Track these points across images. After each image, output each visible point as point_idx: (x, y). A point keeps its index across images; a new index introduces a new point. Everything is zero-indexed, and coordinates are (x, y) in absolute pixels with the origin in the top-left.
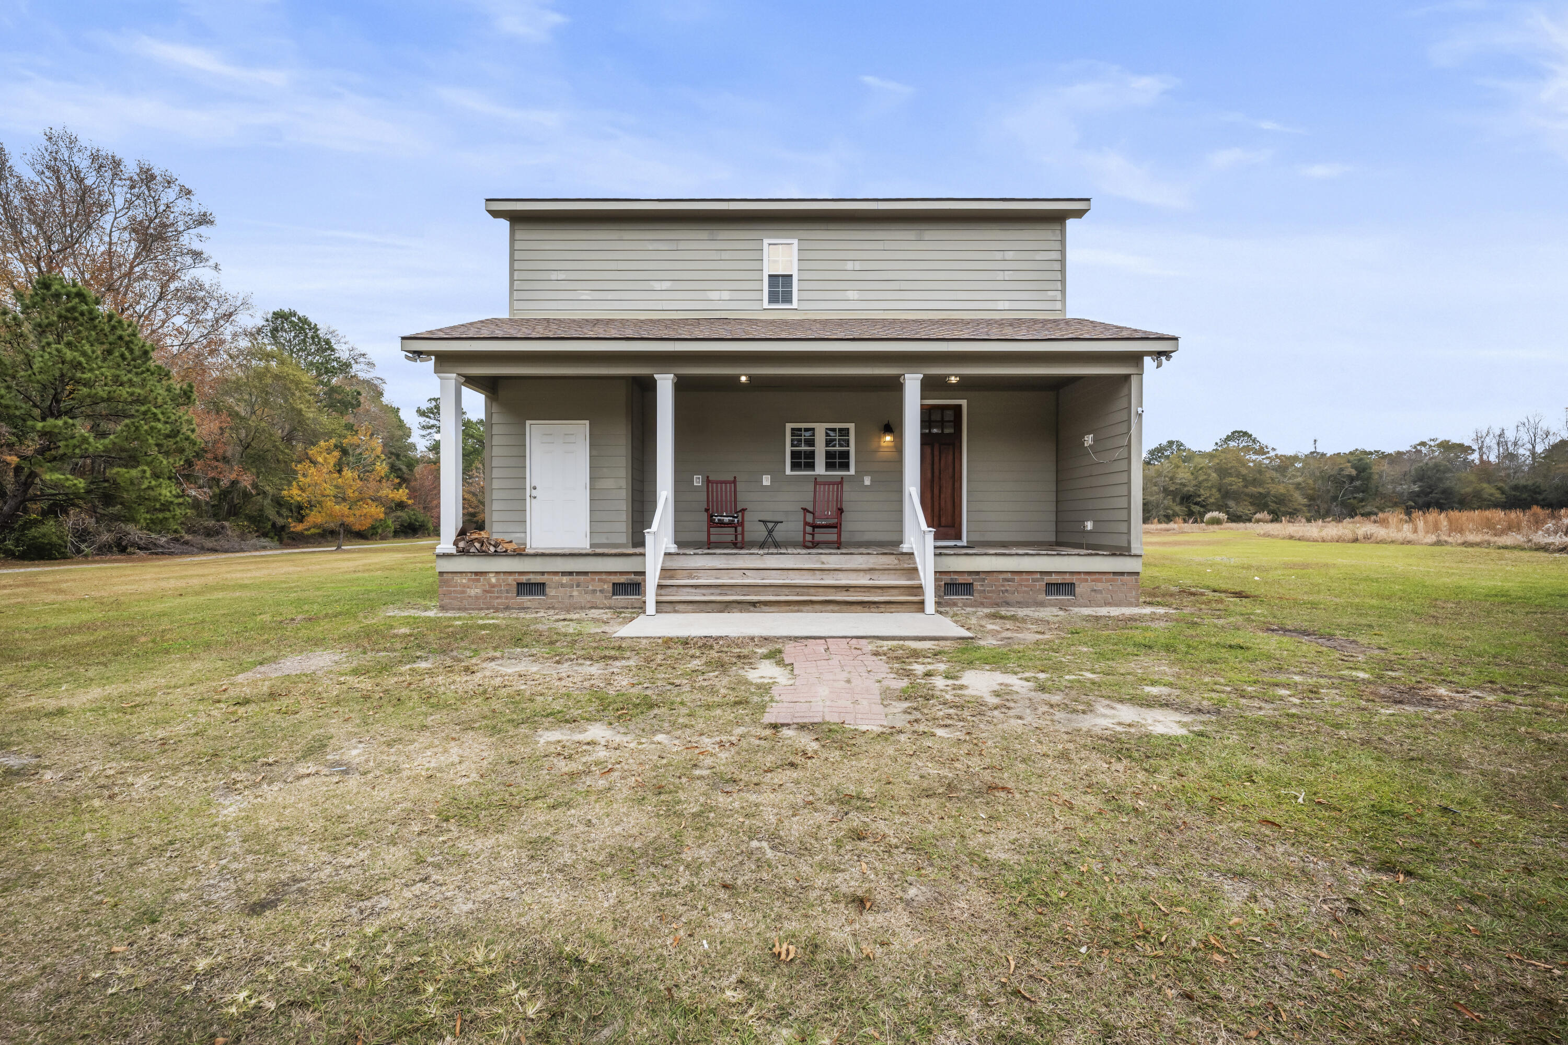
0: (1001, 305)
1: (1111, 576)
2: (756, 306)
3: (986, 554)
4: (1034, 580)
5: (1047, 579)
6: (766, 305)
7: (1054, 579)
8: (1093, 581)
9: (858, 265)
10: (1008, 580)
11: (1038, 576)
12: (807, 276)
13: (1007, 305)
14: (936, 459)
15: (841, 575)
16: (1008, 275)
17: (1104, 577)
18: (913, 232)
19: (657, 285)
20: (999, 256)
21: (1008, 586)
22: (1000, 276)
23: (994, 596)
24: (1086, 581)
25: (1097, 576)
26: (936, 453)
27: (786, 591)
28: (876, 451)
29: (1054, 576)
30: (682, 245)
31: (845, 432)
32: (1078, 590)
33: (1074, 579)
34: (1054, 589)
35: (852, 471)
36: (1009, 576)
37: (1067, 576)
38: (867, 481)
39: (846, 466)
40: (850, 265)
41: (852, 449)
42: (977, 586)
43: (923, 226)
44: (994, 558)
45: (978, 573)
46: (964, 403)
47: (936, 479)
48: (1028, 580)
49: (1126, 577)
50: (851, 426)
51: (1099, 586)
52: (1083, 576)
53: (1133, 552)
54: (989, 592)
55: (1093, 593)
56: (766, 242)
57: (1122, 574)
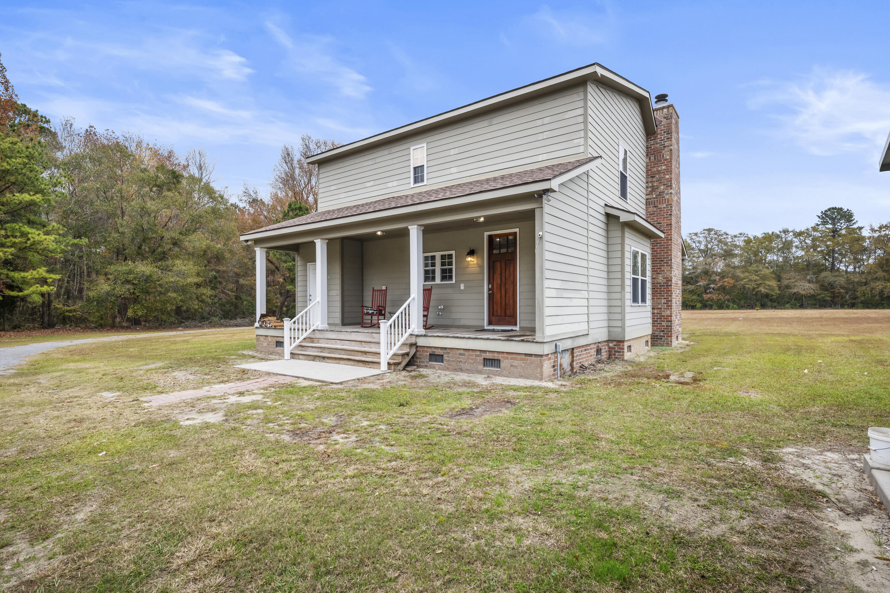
0: (540, 158)
1: (523, 357)
2: (406, 187)
3: (447, 337)
4: (476, 356)
5: (484, 355)
6: (412, 185)
7: (488, 356)
8: (511, 359)
9: (457, 151)
10: (460, 354)
11: (478, 353)
12: (431, 163)
13: (545, 157)
14: (503, 271)
15: (372, 345)
16: (545, 135)
17: (519, 357)
18: (487, 121)
19: (368, 184)
20: (539, 122)
21: (462, 358)
22: (541, 136)
23: (455, 364)
24: (507, 358)
25: (514, 356)
26: (503, 266)
27: (343, 352)
28: (467, 267)
29: (488, 354)
30: (378, 160)
31: (450, 256)
32: (502, 364)
33: (500, 357)
34: (489, 363)
35: (454, 281)
36: (462, 352)
37: (496, 355)
38: (462, 287)
39: (451, 278)
40: (452, 152)
41: (454, 267)
42: (445, 357)
43: (492, 116)
44: (453, 339)
45: (445, 348)
46: (517, 230)
47: (503, 284)
48: (472, 355)
49: (533, 358)
50: (453, 252)
51: (516, 363)
52: (505, 355)
53: (538, 339)
54: (452, 361)
55: (512, 368)
56: (412, 148)
57: (531, 355)
